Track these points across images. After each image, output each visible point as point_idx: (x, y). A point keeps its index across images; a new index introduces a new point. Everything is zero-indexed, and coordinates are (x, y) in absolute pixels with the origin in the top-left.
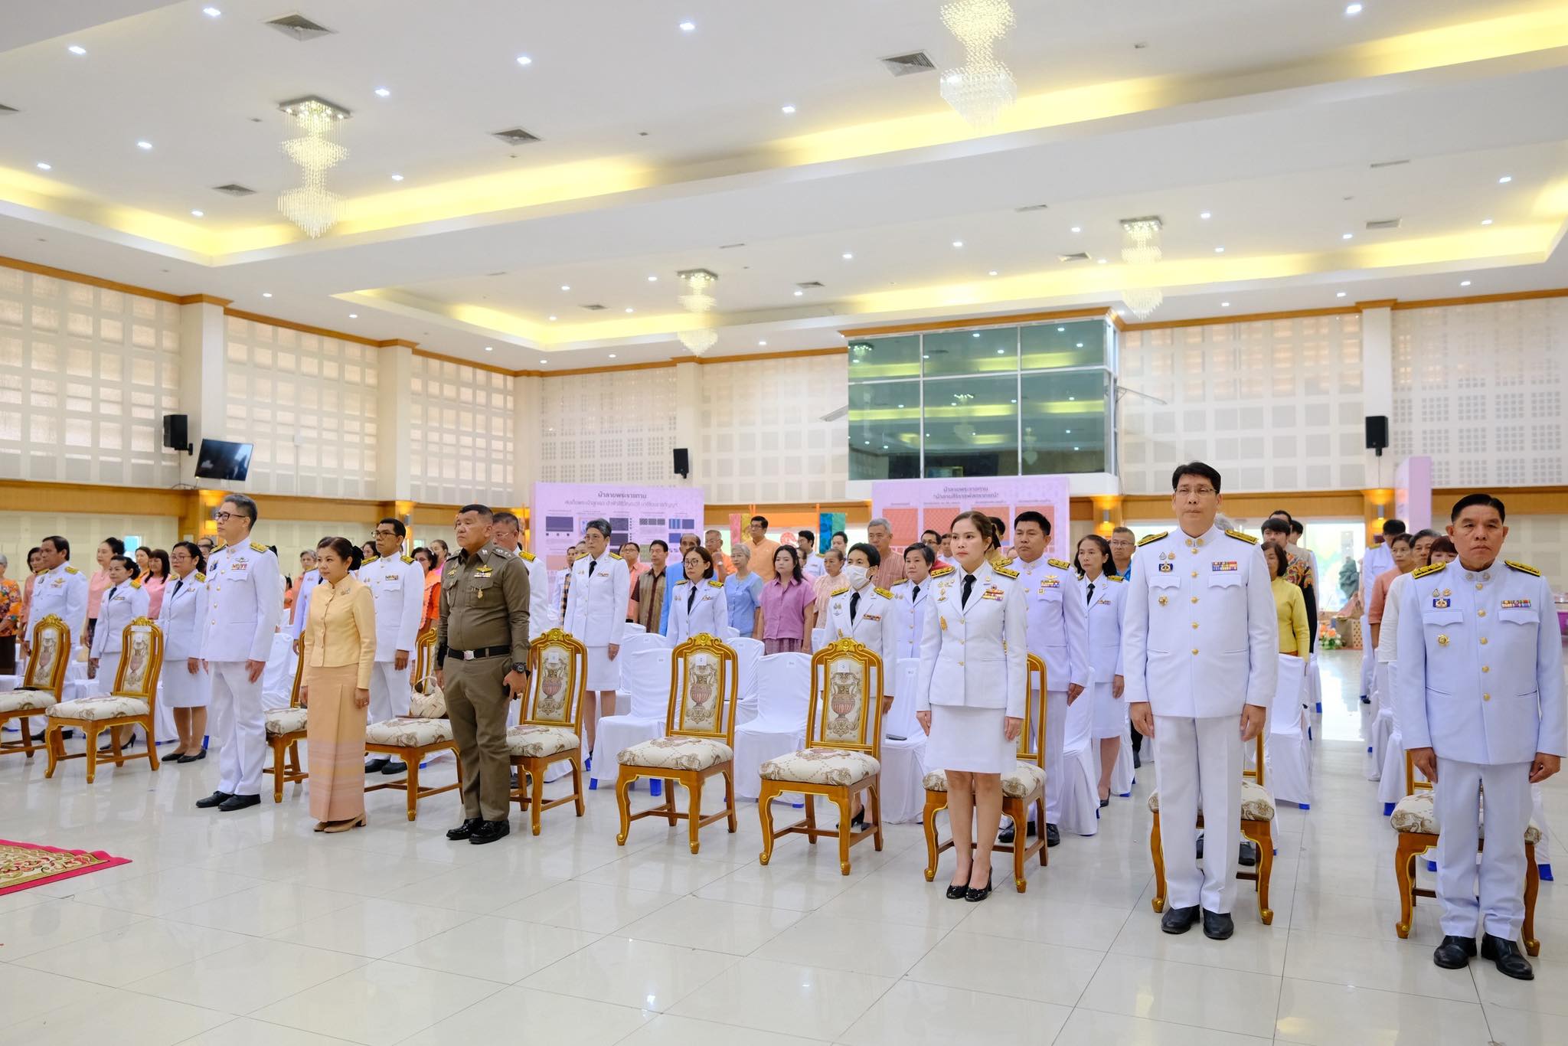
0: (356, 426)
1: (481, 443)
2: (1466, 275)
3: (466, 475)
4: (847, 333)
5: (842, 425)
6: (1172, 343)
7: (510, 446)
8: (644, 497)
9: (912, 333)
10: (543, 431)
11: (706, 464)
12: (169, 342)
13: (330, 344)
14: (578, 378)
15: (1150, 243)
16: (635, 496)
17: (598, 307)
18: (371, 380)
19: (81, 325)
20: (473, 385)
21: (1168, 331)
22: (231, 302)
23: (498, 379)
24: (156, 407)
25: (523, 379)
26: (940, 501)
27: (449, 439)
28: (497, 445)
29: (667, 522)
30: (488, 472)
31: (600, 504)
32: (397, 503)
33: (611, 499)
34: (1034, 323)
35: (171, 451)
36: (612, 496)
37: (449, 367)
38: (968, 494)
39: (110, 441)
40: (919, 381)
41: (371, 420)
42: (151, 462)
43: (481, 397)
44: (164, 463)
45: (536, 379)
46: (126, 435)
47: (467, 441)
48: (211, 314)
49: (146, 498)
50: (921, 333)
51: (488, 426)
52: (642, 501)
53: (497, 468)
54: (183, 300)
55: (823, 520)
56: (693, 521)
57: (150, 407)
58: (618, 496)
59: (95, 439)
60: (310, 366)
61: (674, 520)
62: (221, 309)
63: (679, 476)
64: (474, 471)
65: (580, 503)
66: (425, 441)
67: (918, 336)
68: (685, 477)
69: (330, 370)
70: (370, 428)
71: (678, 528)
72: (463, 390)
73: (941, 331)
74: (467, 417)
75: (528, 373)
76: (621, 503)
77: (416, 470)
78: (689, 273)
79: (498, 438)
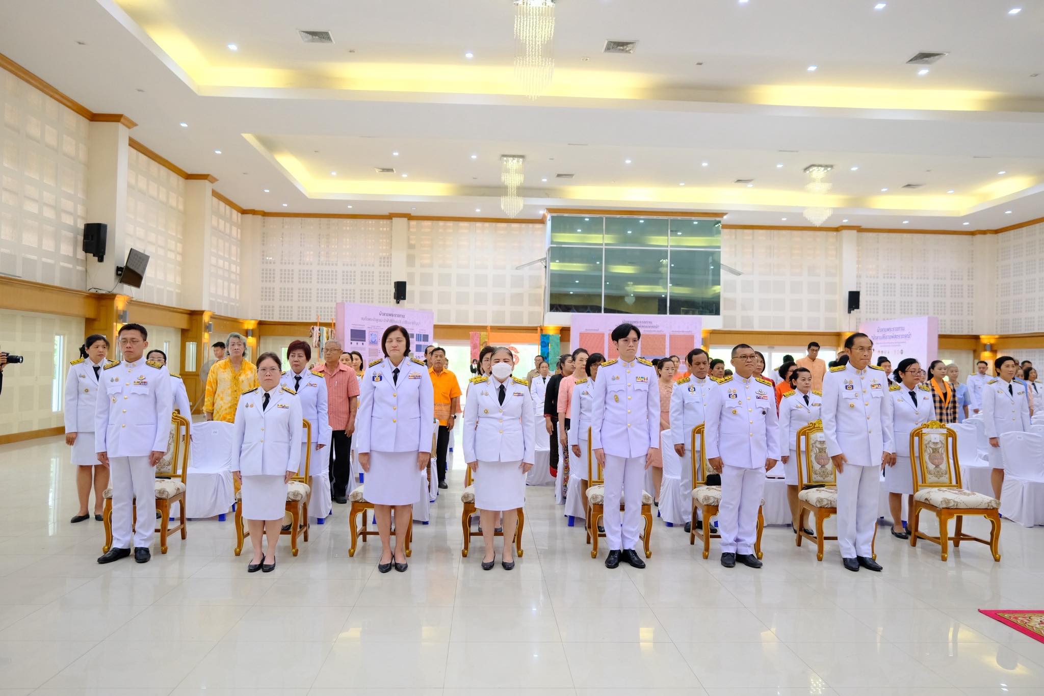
0: (173, 245)
1: (227, 265)
2: (906, 218)
6: (736, 238)
7: (239, 270)
8: (403, 316)
9: (598, 216)
10: (263, 259)
12: (82, 154)
15: (823, 181)
16: (399, 316)
18: (181, 206)
19: (36, 129)
20: (224, 218)
21: (733, 231)
22: (136, 125)
23: (235, 214)
25: (250, 216)
28: (233, 268)
29: (415, 336)
30: (229, 289)
31: (380, 321)
32: (204, 313)
34: (679, 218)
35: (88, 257)
39: (48, 244)
40: (602, 248)
41: (180, 241)
42: (71, 266)
43: (228, 228)
45: (259, 217)
46: (57, 239)
47: (221, 263)
50: (604, 216)
51: (230, 252)
53: (233, 287)
54: (94, 117)
55: (543, 338)
56: (428, 335)
57: (72, 213)
58: (390, 315)
60: (153, 189)
61: (419, 335)
62: (128, 135)
64: (223, 288)
65: (369, 319)
67: (602, 218)
69: (163, 195)
70: (180, 247)
71: (421, 341)
73: (618, 216)
74: (221, 243)
75: (254, 212)
78: (509, 157)
79: (234, 263)
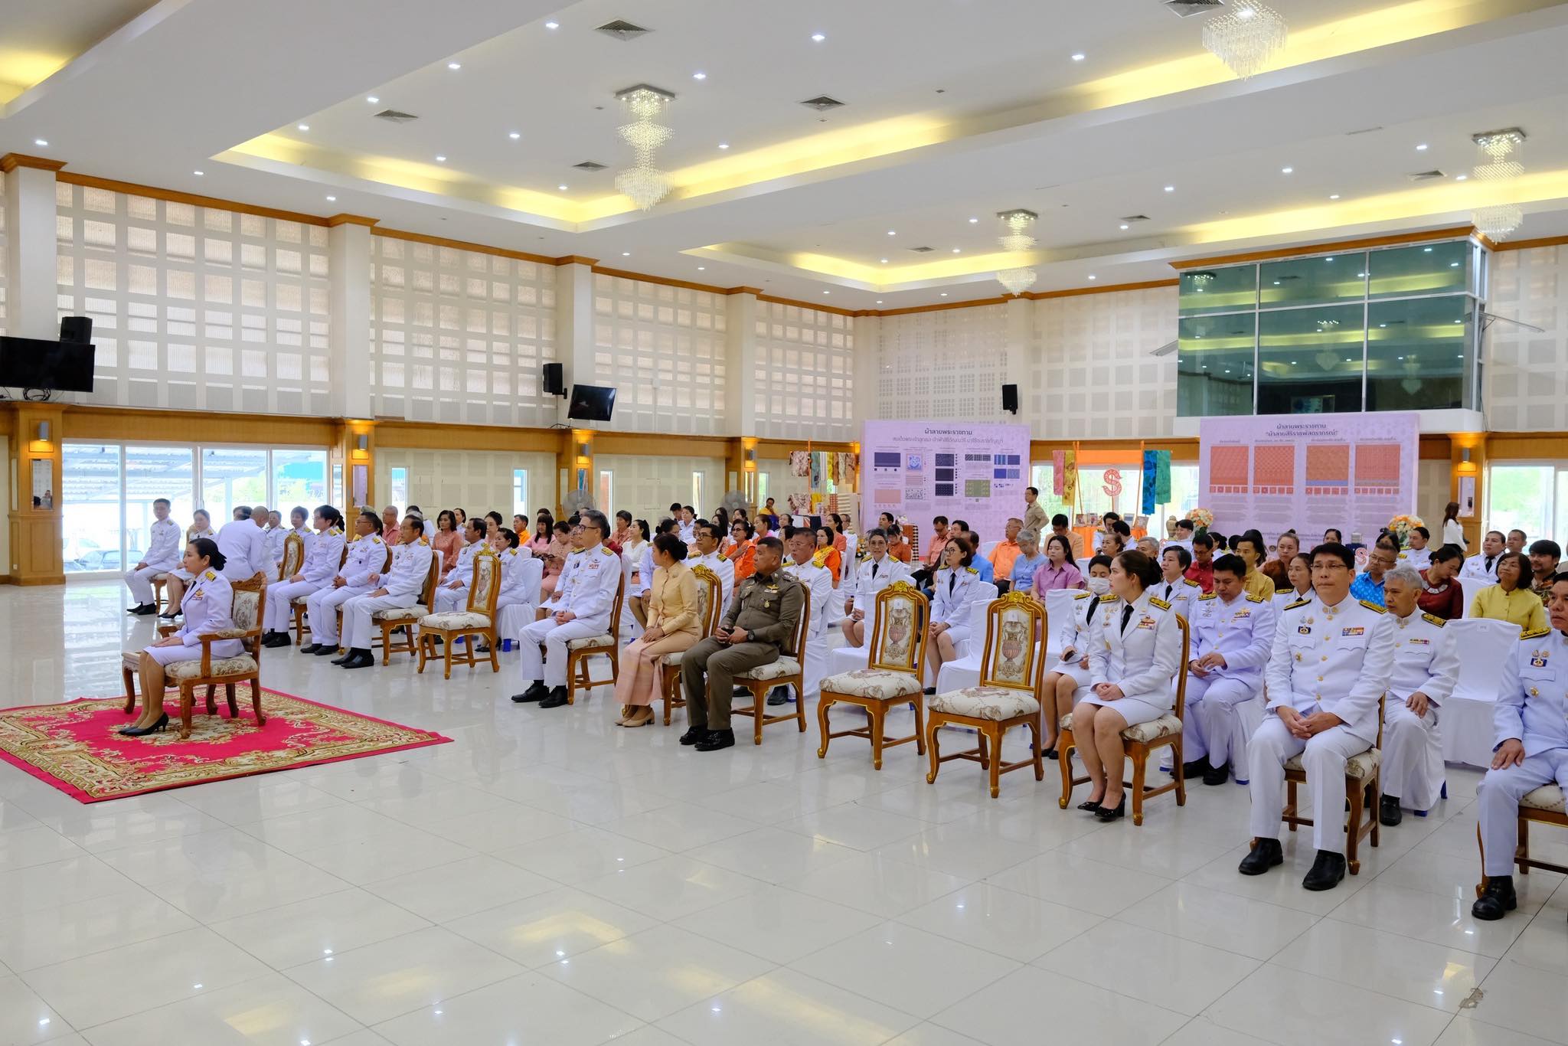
0: (706, 368)
1: (822, 381)
3: (807, 412)
4: (1176, 265)
5: (1173, 359)
7: (849, 383)
8: (970, 433)
9: (1248, 263)
10: (881, 368)
11: (1036, 400)
12: (547, 300)
13: (684, 294)
14: (914, 316)
15: (1509, 158)
16: (961, 432)
17: (926, 249)
18: (720, 325)
19: (477, 288)
20: (815, 327)
22: (597, 261)
23: (838, 320)
24: (538, 357)
25: (862, 318)
26: (1273, 438)
27: (792, 378)
28: (837, 383)
29: (993, 458)
30: (828, 408)
31: (926, 440)
32: (743, 439)
33: (937, 436)
34: (1385, 247)
35: (549, 395)
36: (939, 432)
37: (792, 310)
38: (1304, 431)
39: (501, 388)
40: (1254, 313)
41: (720, 363)
42: (534, 405)
43: (822, 337)
44: (544, 406)
45: (874, 318)
46: (514, 384)
47: (809, 379)
48: (581, 271)
49: (531, 436)
50: (1258, 262)
51: (828, 364)
52: (967, 437)
53: (837, 405)
54: (558, 262)
55: (1148, 457)
56: (1018, 457)
57: (532, 357)
58: (945, 432)
59: (490, 387)
60: (666, 315)
61: (999, 456)
62: (589, 268)
63: (1008, 412)
64: (815, 407)
65: (907, 439)
66: (770, 381)
67: (1253, 266)
68: (1014, 413)
69: (684, 318)
70: (719, 370)
71: (1004, 464)
72: (805, 331)
73: (1280, 259)
74: (808, 357)
75: (867, 313)
76: (946, 440)
77: (760, 408)
78: (1009, 214)
79: (838, 376)
